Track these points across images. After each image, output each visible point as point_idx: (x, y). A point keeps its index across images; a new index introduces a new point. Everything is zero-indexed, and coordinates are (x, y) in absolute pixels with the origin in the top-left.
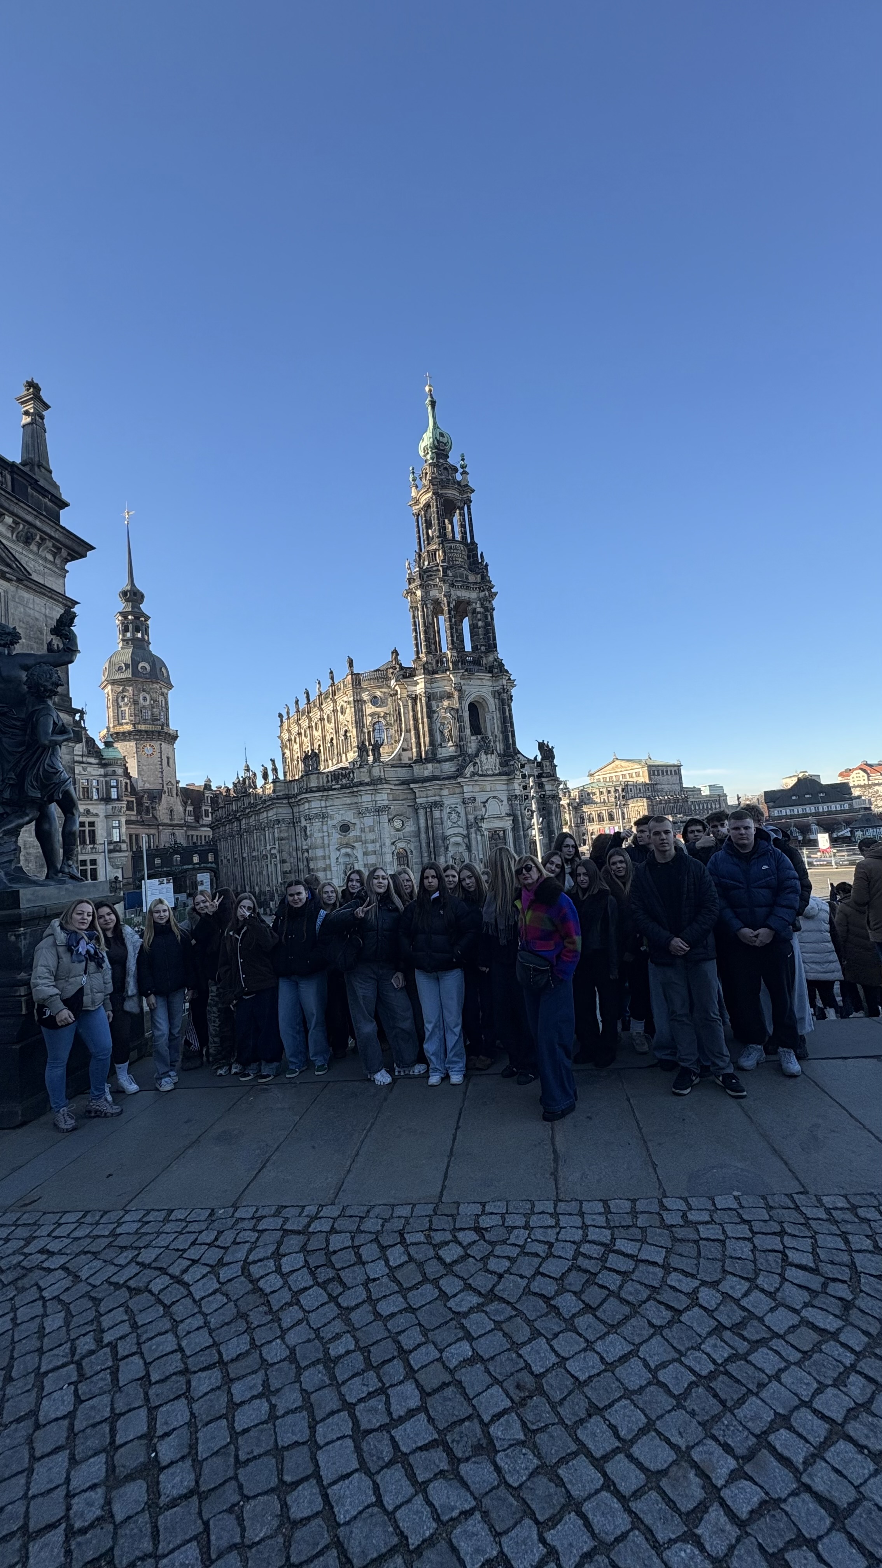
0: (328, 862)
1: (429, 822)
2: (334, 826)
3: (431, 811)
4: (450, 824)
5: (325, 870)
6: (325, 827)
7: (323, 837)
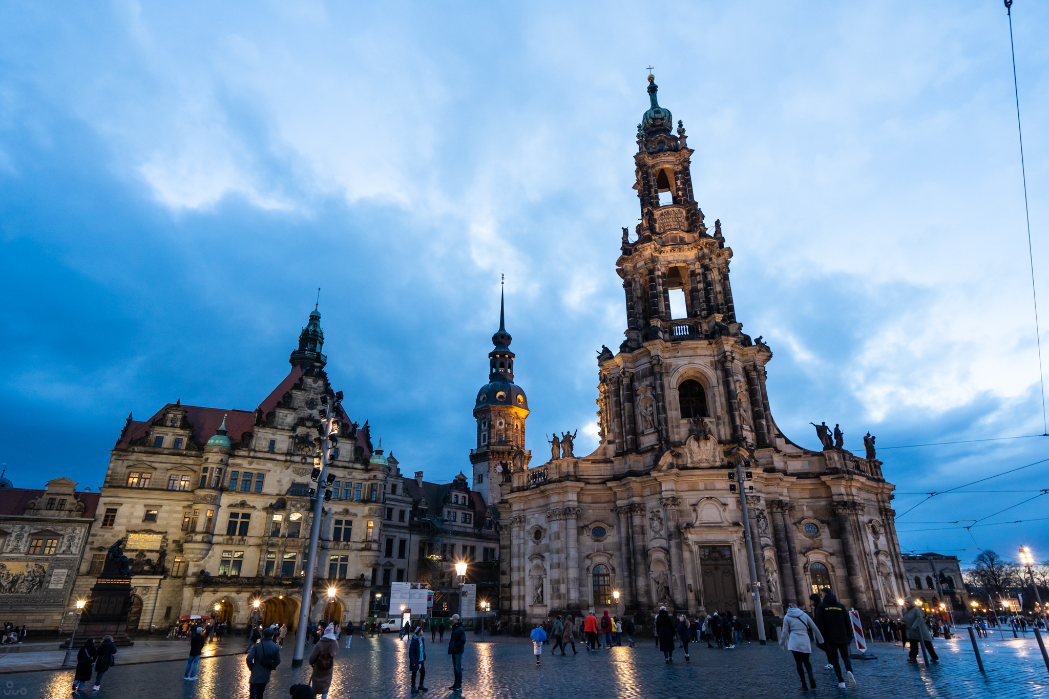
0: (522, 574)
1: (630, 531)
2: (529, 533)
3: (631, 517)
4: (653, 533)
5: (519, 584)
6: (522, 533)
7: (519, 545)
